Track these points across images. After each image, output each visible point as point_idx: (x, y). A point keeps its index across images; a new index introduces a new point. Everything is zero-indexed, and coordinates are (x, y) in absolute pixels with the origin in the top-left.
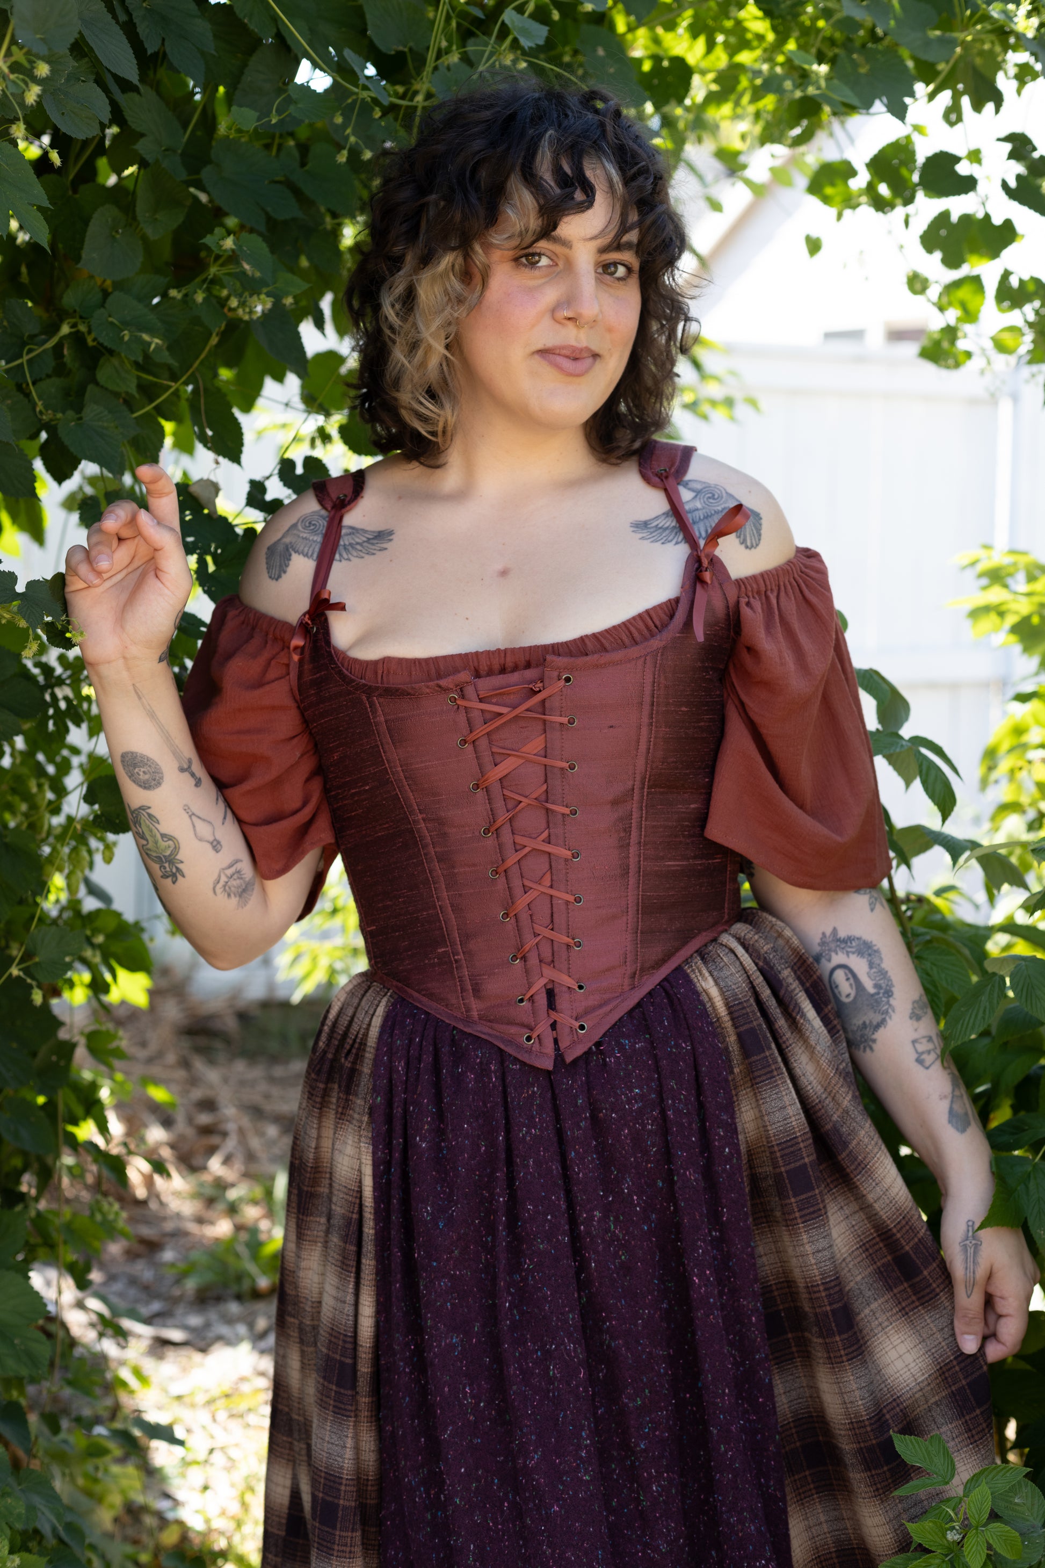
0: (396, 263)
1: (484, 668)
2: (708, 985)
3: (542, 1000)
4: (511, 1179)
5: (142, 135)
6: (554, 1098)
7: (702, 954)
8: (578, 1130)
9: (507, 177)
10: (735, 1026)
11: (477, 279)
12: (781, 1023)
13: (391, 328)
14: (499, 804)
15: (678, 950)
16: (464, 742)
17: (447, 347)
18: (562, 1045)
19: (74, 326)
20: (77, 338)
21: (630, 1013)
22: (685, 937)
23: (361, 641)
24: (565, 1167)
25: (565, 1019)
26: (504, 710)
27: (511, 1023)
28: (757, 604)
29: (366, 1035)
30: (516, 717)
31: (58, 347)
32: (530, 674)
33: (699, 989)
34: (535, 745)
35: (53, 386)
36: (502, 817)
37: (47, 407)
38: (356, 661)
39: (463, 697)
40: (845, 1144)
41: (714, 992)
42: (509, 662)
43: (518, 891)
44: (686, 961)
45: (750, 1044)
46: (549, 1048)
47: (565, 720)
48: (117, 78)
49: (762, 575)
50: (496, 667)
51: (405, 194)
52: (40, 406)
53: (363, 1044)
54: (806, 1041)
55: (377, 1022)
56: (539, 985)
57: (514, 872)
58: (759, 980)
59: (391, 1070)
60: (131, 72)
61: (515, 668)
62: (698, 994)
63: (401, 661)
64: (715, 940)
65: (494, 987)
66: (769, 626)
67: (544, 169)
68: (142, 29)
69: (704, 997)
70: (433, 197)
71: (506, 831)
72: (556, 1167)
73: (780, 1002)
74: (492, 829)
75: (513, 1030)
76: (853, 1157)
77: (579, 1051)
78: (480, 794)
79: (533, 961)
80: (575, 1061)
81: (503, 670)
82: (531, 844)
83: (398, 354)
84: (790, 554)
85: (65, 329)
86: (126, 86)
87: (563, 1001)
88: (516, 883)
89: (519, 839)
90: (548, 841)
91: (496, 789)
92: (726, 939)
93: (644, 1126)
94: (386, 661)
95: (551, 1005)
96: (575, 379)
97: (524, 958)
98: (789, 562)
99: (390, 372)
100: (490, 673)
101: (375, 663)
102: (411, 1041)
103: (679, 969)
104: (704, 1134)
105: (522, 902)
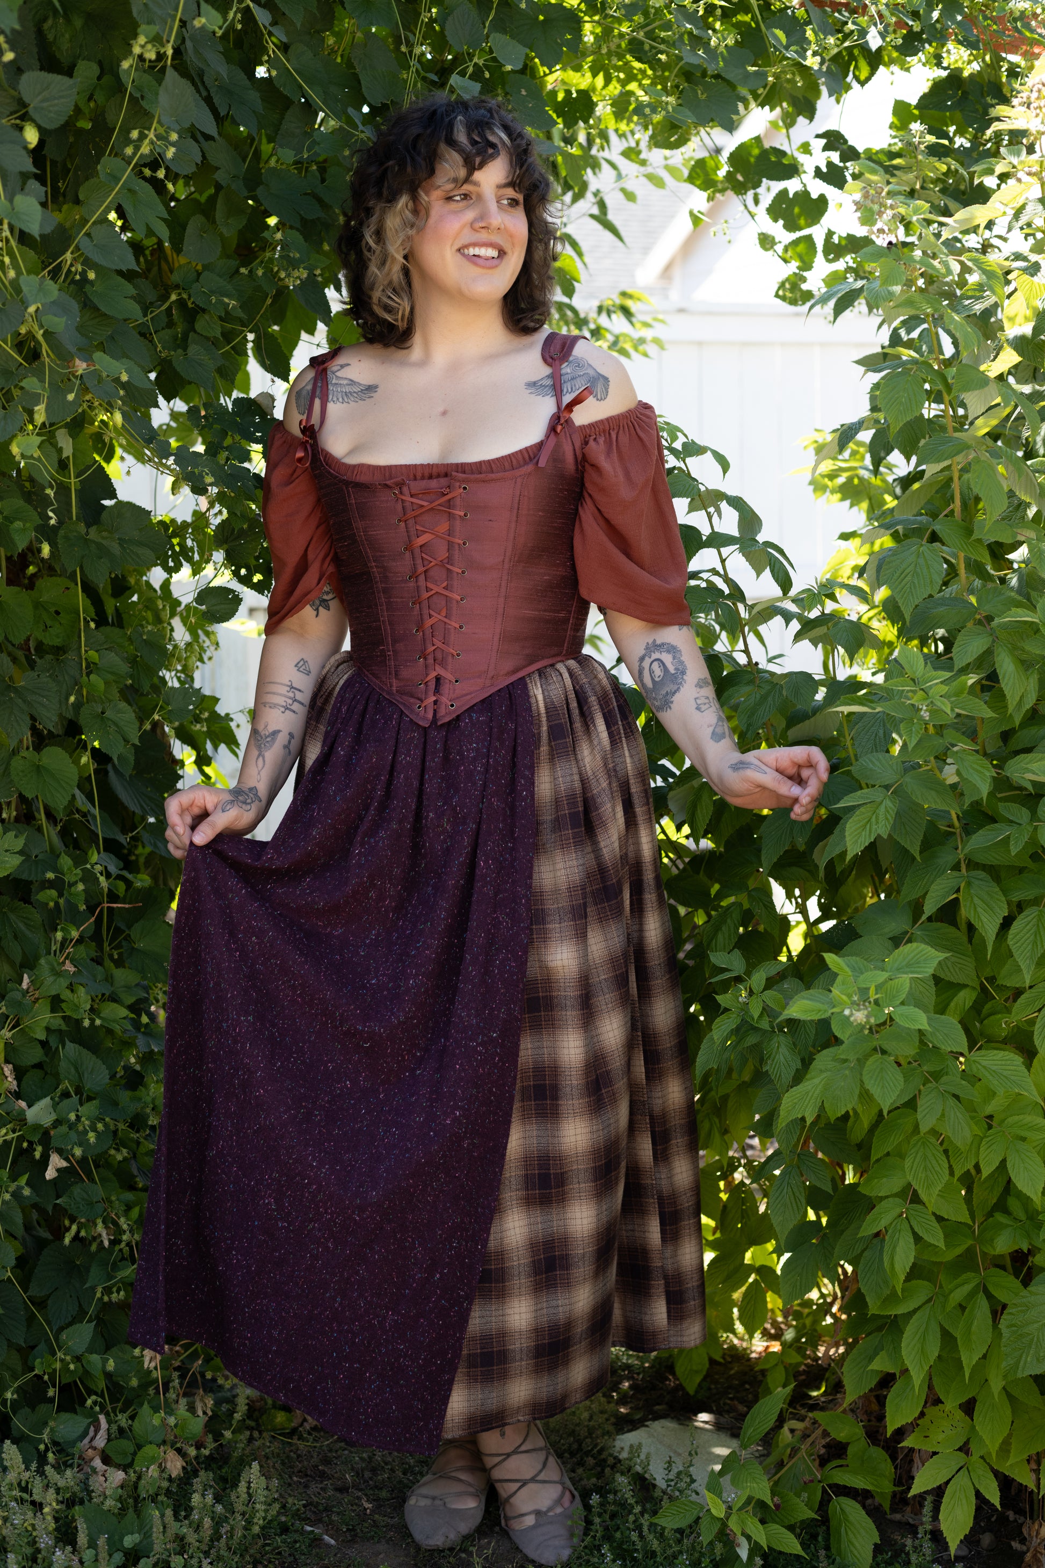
0: (369, 212)
1: (419, 475)
2: (537, 693)
3: (432, 685)
4: (390, 783)
5: (217, 169)
6: (425, 742)
7: (541, 673)
8: (434, 762)
9: (437, 144)
10: (548, 720)
11: (423, 213)
12: (578, 725)
13: (369, 249)
14: (419, 561)
15: (525, 667)
16: (400, 521)
17: (405, 257)
18: (438, 716)
19: (179, 294)
20: (181, 303)
21: (483, 701)
22: (532, 660)
23: (351, 452)
24: (422, 783)
25: (444, 700)
26: (425, 504)
27: (412, 696)
28: (601, 440)
29: (334, 688)
30: (432, 509)
31: (169, 310)
32: (443, 481)
33: (531, 694)
34: (443, 527)
35: (167, 334)
36: (421, 569)
37: (164, 348)
38: (344, 464)
39: (401, 493)
40: (597, 809)
41: (540, 698)
42: (435, 471)
43: (426, 617)
44: (529, 675)
45: (557, 732)
46: (430, 715)
47: (462, 514)
48: (203, 134)
49: (607, 419)
50: (426, 474)
51: (372, 169)
52: (159, 348)
53: (331, 693)
54: (591, 742)
55: (342, 682)
56: (433, 675)
57: (425, 604)
58: (572, 696)
59: (339, 710)
60: (211, 129)
61: (438, 476)
62: (529, 697)
63: (369, 467)
64: (552, 665)
65: (405, 673)
66: (608, 453)
67: (461, 137)
68: (216, 100)
69: (533, 700)
70: (391, 163)
71: (422, 578)
72: (416, 783)
73: (582, 714)
74: (414, 575)
75: (412, 700)
76: (600, 817)
77: (447, 719)
78: (408, 554)
79: (431, 661)
80: (442, 725)
81: (431, 477)
82: (436, 589)
83: (373, 269)
84: (632, 405)
85: (174, 297)
86: (208, 138)
87: (445, 688)
88: (425, 611)
89: (429, 585)
90: (446, 588)
91: (417, 551)
92: (560, 667)
93: (475, 767)
94: (361, 466)
95: (437, 690)
96: (490, 271)
97: (425, 659)
98: (630, 412)
99: (368, 280)
100: (423, 478)
101: (354, 466)
102: (355, 697)
103: (523, 679)
104: (513, 782)
105: (429, 623)
